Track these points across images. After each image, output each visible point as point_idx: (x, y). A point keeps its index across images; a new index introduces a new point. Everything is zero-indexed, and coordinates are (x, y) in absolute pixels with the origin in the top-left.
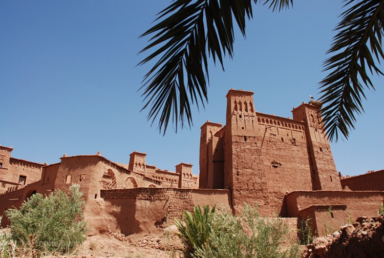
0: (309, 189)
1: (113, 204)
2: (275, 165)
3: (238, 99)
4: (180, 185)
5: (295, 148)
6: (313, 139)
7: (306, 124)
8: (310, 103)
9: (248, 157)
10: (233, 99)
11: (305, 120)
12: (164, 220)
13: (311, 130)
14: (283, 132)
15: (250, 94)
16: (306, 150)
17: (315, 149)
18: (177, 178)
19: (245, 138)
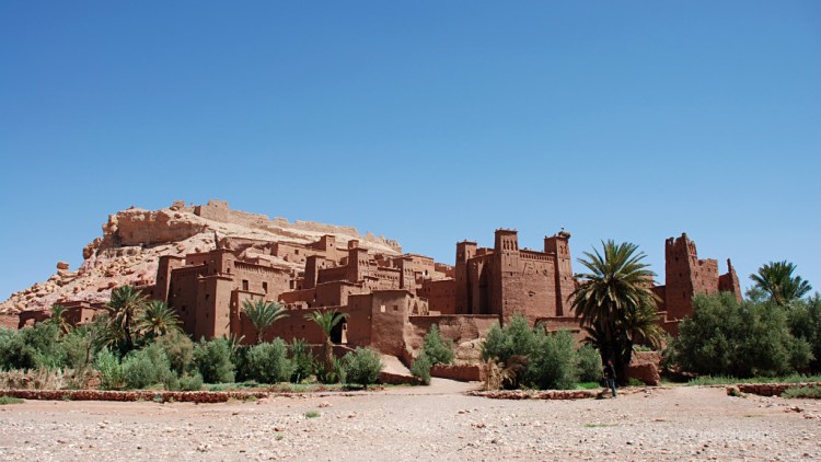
0: (553, 315)
1: (419, 327)
2: (531, 294)
3: (507, 238)
4: (401, 285)
5: (546, 278)
6: (560, 270)
7: (555, 256)
8: (560, 234)
9: (513, 290)
10: (502, 237)
11: (556, 252)
12: (460, 338)
13: (559, 260)
14: (538, 264)
15: (515, 233)
16: (553, 279)
17: (561, 279)
18: (398, 274)
19: (511, 274)
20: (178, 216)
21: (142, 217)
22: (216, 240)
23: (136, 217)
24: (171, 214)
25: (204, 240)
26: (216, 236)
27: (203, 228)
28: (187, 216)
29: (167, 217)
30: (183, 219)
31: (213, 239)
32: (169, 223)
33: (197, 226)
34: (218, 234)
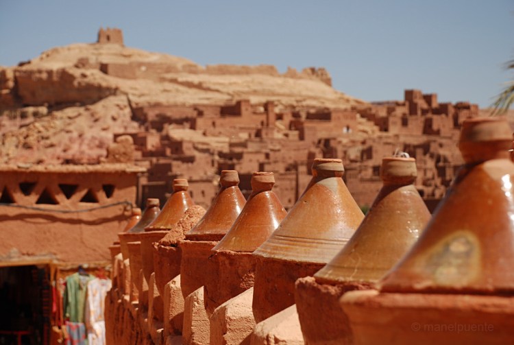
20: (84, 76)
21: (44, 76)
22: (130, 105)
23: (38, 75)
24: (77, 73)
25: (118, 106)
26: (129, 101)
27: (114, 91)
28: (95, 76)
29: (72, 77)
30: (90, 80)
31: (126, 103)
32: (76, 83)
33: (108, 89)
34: (131, 98)
